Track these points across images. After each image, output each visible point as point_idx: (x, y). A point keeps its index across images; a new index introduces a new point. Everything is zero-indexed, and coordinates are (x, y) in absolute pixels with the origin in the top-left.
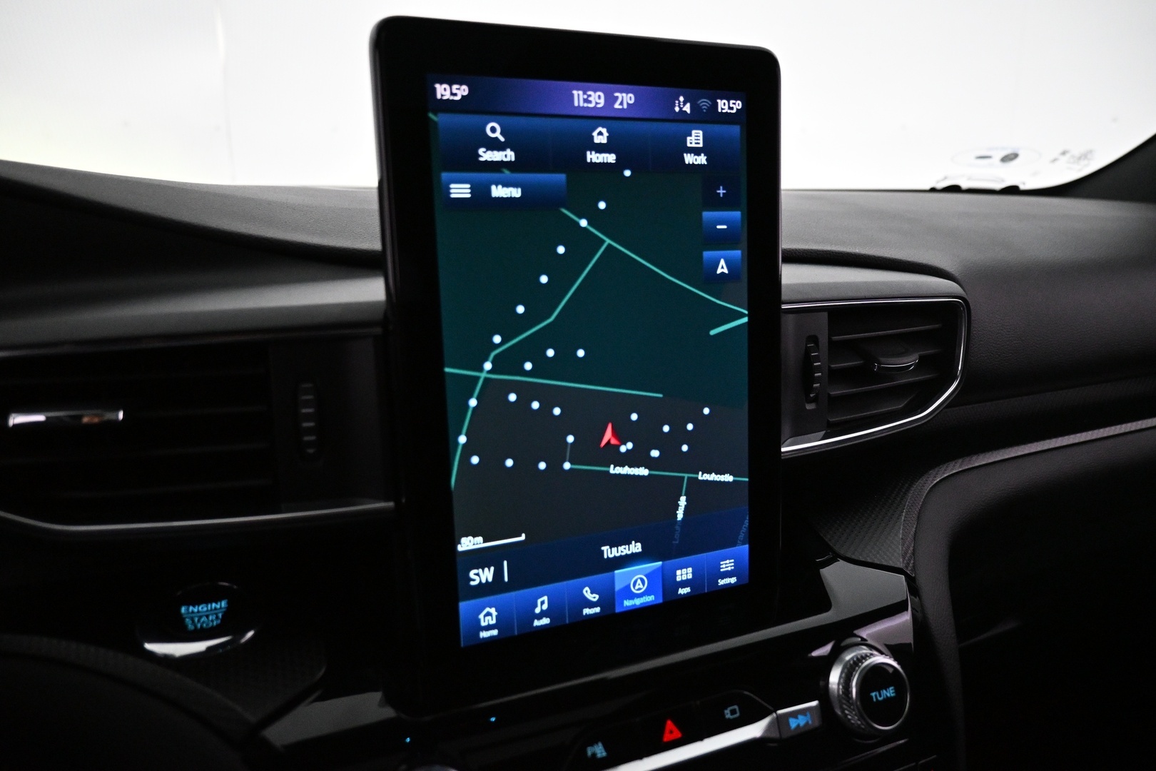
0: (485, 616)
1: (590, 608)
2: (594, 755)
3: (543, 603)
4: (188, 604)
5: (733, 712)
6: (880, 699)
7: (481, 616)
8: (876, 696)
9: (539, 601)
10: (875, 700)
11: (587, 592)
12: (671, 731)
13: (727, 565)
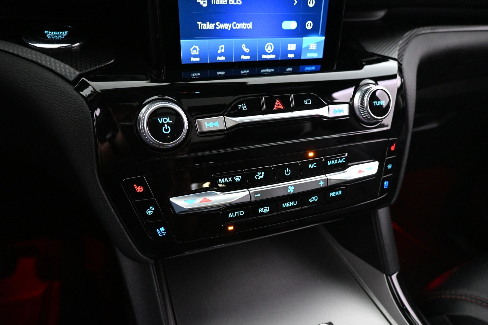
0: (193, 50)
1: (245, 56)
2: (241, 108)
3: (222, 48)
4: (48, 30)
5: (308, 102)
6: (377, 105)
7: (191, 49)
8: (376, 103)
9: (220, 47)
10: (375, 105)
11: (244, 46)
12: (278, 105)
13: (313, 47)
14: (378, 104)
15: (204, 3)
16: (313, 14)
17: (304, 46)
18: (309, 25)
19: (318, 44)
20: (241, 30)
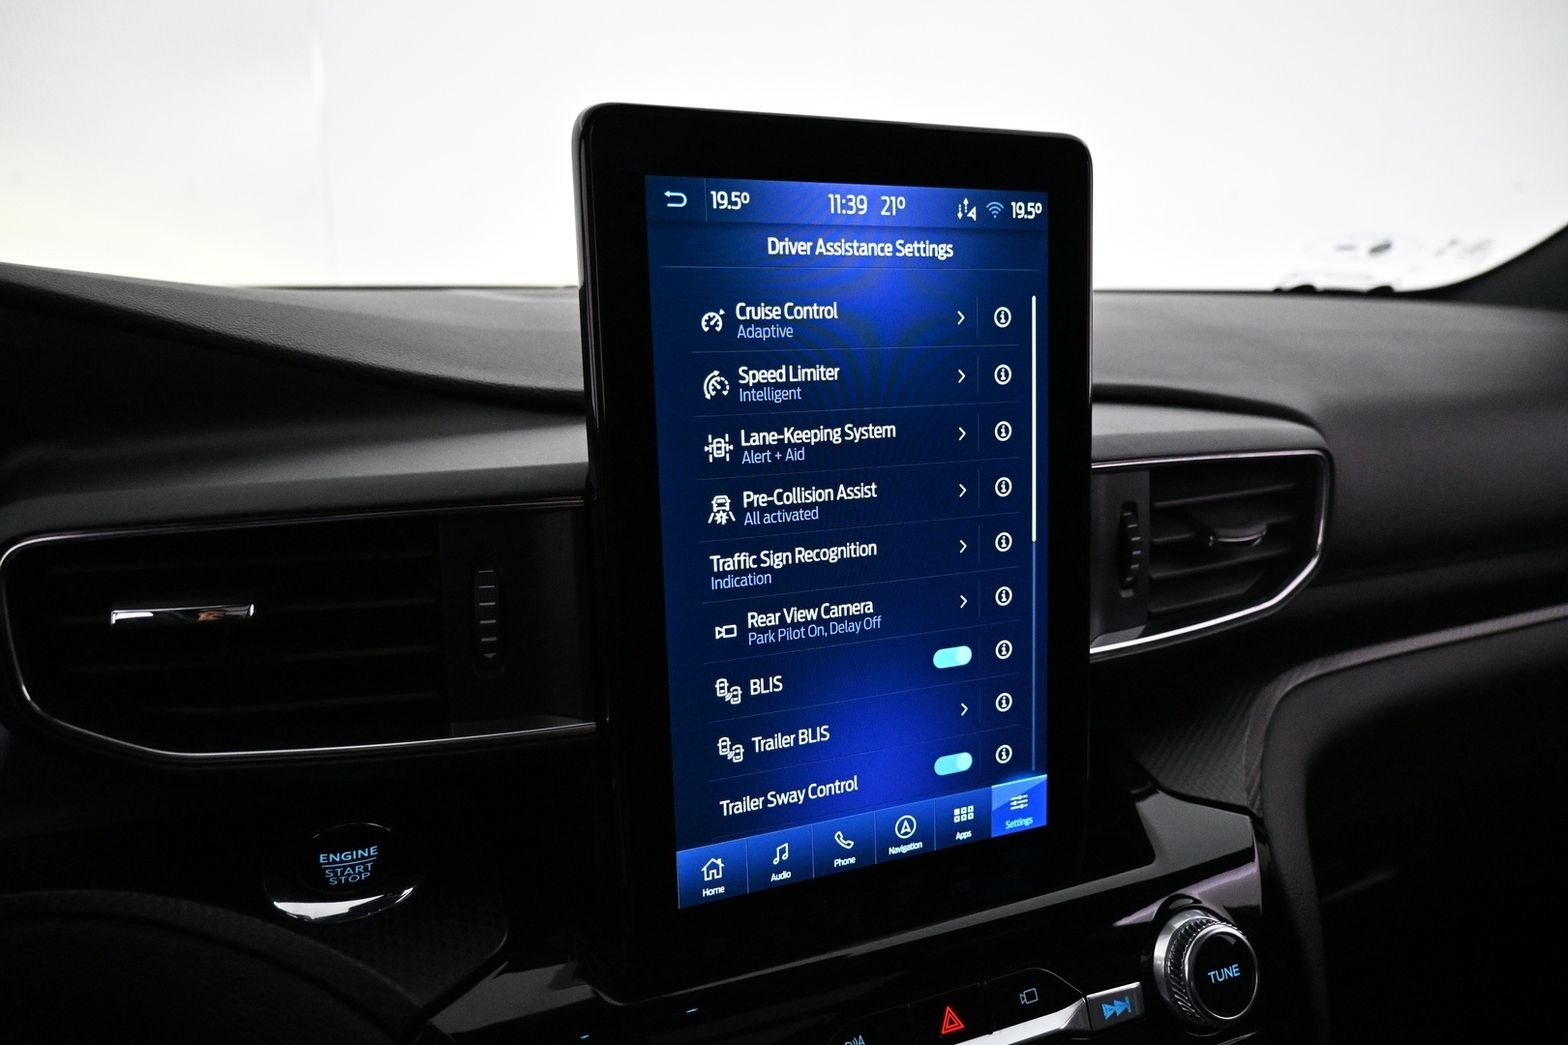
0: (708, 869)
1: (843, 858)
3: (782, 851)
4: (328, 850)
5: (1030, 996)
6: (1220, 980)
7: (704, 869)
8: (1215, 975)
9: (778, 849)
10: (1213, 981)
11: (839, 837)
12: (951, 1022)
13: (1019, 802)
14: (1221, 977)
15: (736, 754)
16: (1010, 728)
17: (996, 805)
18: (1004, 754)
19: (1031, 793)
20: (831, 798)
